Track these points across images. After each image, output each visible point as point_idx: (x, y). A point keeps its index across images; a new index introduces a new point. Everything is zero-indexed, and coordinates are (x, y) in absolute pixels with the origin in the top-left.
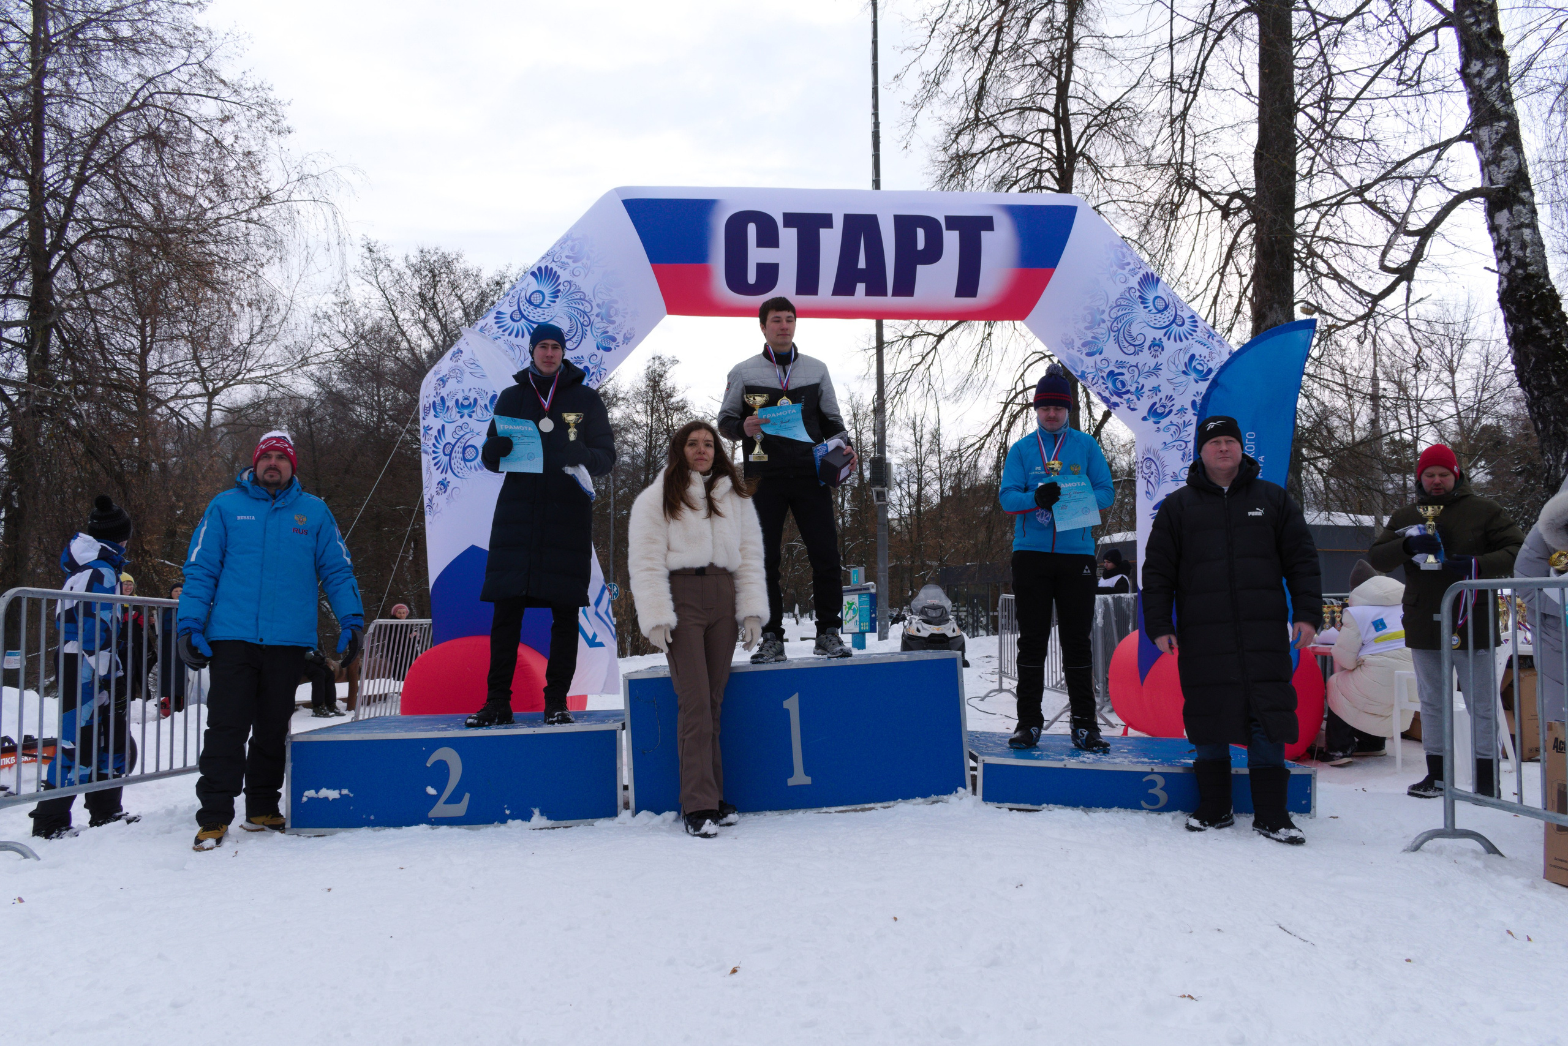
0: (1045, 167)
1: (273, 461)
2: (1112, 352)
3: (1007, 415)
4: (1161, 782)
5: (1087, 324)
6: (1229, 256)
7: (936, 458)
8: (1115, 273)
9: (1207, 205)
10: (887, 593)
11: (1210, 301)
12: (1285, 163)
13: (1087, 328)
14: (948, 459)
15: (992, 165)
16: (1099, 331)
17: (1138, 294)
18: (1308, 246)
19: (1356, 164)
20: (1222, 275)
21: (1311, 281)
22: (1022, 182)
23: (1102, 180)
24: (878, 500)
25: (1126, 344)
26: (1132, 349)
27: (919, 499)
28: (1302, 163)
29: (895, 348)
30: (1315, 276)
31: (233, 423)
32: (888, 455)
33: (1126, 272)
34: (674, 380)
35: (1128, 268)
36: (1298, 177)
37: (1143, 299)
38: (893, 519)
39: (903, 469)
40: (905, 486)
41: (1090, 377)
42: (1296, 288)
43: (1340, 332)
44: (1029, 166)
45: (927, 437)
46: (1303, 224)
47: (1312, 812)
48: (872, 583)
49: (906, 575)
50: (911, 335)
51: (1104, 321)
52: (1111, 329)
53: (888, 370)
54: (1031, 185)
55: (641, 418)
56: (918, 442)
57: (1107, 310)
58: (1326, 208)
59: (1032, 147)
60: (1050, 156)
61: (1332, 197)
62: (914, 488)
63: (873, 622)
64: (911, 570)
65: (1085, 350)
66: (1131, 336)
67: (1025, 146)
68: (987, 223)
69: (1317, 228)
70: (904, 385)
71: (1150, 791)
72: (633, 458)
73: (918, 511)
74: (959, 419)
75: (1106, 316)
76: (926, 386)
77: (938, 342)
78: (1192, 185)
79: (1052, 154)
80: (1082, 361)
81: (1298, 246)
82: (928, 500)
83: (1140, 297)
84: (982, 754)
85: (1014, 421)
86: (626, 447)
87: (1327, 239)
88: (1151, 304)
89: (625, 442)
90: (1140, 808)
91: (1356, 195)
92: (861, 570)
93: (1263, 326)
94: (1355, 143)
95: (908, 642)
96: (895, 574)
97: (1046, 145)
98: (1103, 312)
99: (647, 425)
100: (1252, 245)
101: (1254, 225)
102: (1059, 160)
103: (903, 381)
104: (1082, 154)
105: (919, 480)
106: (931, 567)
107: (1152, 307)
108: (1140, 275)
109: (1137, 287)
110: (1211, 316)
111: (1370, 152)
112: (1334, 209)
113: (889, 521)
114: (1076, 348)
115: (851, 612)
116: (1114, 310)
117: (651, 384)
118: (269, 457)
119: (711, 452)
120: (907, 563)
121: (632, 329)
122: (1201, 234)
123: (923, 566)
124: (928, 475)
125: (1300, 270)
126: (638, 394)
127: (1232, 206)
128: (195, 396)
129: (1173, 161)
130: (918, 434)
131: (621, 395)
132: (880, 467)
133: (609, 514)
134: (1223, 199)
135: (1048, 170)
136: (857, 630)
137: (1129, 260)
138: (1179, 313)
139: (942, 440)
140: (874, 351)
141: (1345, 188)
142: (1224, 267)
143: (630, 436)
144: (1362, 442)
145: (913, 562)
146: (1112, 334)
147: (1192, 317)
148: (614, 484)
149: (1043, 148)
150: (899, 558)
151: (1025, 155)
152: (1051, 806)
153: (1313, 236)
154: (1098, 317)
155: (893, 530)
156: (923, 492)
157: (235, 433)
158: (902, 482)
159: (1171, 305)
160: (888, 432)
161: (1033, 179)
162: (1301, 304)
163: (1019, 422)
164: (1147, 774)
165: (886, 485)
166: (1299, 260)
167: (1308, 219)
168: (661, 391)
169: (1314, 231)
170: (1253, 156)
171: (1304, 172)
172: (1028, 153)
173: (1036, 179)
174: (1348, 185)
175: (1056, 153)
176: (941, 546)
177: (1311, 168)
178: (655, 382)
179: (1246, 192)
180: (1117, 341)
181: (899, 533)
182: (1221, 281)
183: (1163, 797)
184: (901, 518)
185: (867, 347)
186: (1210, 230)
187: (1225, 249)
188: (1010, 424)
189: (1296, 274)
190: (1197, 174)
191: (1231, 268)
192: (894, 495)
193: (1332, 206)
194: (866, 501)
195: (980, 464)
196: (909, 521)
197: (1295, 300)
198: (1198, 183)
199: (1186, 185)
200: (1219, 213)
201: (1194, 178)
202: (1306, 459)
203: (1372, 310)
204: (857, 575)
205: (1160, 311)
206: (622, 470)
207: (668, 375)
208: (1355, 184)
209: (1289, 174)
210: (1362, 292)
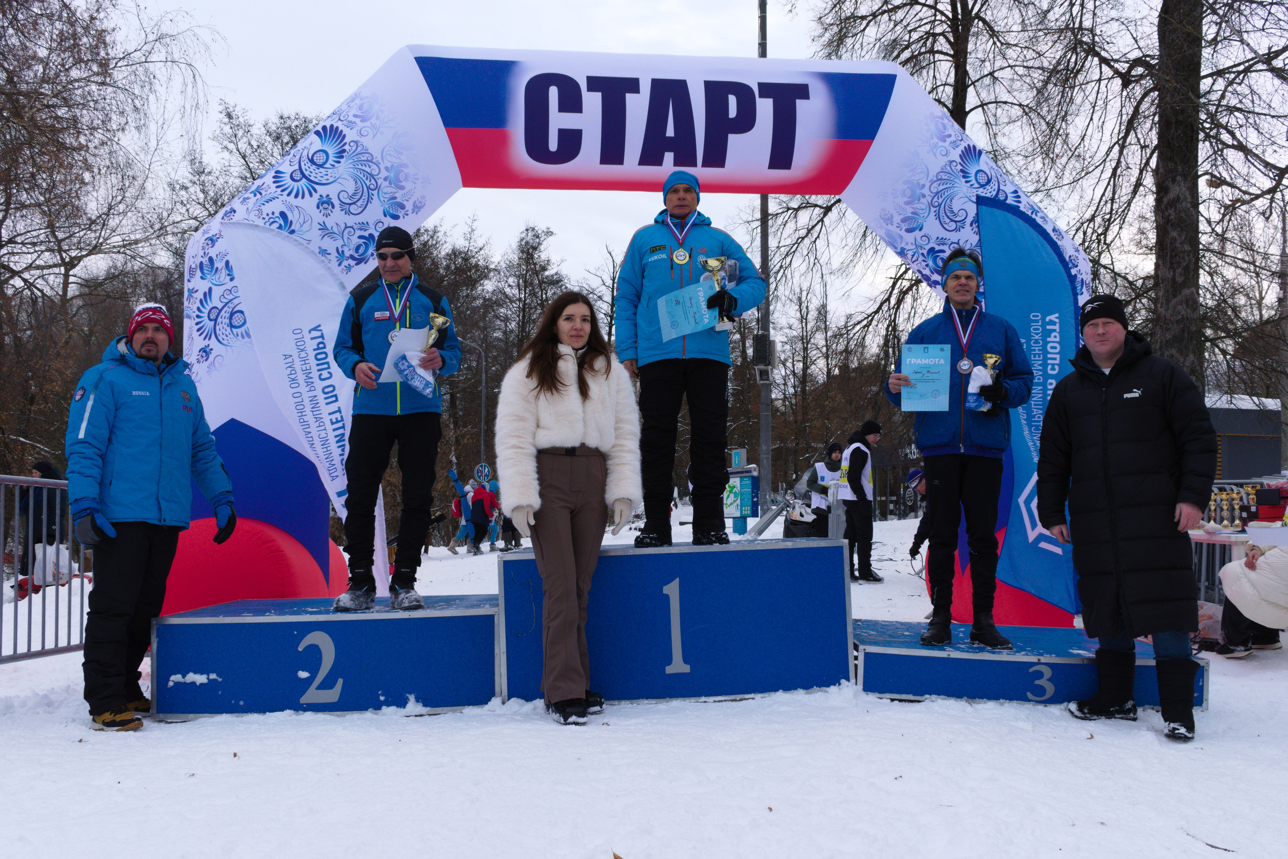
0: (938, 30)
1: (150, 334)
2: (932, 228)
3: (896, 291)
4: (1047, 672)
5: (906, 199)
6: (1131, 126)
7: (823, 336)
8: (936, 146)
9: (1107, 71)
10: (770, 477)
11: (1108, 173)
12: (1190, 29)
13: (907, 203)
14: (835, 336)
15: (883, 26)
16: (919, 206)
17: (959, 167)
18: (1212, 116)
19: (1263, 30)
20: (1122, 147)
21: (1215, 153)
22: (913, 46)
23: (999, 44)
24: (761, 379)
25: (947, 220)
26: (953, 226)
27: (804, 378)
28: (1209, 30)
29: (780, 220)
30: (1220, 148)
31: (90, 294)
32: (772, 332)
33: (947, 144)
34: (548, 252)
35: (949, 140)
36: (1203, 43)
37: (965, 174)
38: (776, 399)
39: (788, 347)
40: (789, 364)
41: (910, 254)
42: (1200, 160)
43: (1244, 207)
44: (922, 29)
45: (813, 315)
46: (1209, 92)
47: (1204, 704)
48: (754, 466)
49: (790, 458)
50: (796, 207)
51: (924, 196)
52: (931, 204)
53: (772, 243)
54: (923, 50)
55: (513, 292)
56: (803, 319)
57: (928, 185)
58: (1233, 76)
59: (925, 9)
60: (944, 18)
61: (1239, 65)
62: (800, 365)
63: (754, 506)
64: (796, 452)
65: (905, 226)
66: (952, 212)
67: (918, 7)
68: (802, 91)
69: (1223, 97)
70: (788, 259)
71: (1037, 682)
72: (505, 333)
73: (804, 391)
74: (846, 295)
75: (926, 191)
76: (812, 260)
77: (825, 214)
78: (1092, 50)
79: (946, 16)
80: (901, 237)
81: (1203, 116)
82: (813, 379)
83: (962, 171)
84: (864, 642)
85: (903, 298)
86: (498, 322)
87: (1231, 110)
88: (973, 178)
89: (497, 317)
90: (1027, 700)
91: (1264, 63)
92: (743, 452)
93: (1165, 200)
94: (1265, 6)
95: (792, 527)
96: (778, 456)
97: (940, 7)
98: (923, 186)
99: (520, 300)
100: (1154, 115)
101: (1157, 93)
102: (954, 22)
103: (787, 255)
104: (978, 16)
105: (805, 358)
106: (816, 449)
107: (974, 182)
108: (962, 148)
109: (959, 160)
110: (1110, 188)
111: (1281, 16)
112: (1241, 77)
113: (772, 401)
114: (895, 225)
115: (732, 495)
116: (935, 185)
117: (525, 256)
118: (146, 329)
119: (587, 327)
120: (791, 445)
121: (423, 197)
122: (1100, 102)
123: (808, 449)
124: (814, 352)
125: (1204, 141)
126: (510, 267)
127: (1133, 73)
128: (50, 267)
129: (1071, 26)
130: (804, 310)
131: (492, 266)
132: (764, 346)
133: (481, 392)
134: (1123, 67)
135: (943, 34)
136: (738, 514)
137: (950, 132)
138: (1002, 187)
139: (829, 317)
140: (759, 223)
141: (1250, 55)
142: (1125, 138)
143: (502, 310)
144: (1268, 321)
145: (797, 444)
146: (933, 209)
147: (1016, 192)
148: (486, 361)
149: (937, 10)
150: (782, 440)
151: (918, 17)
152: (934, 697)
153: (1219, 105)
154: (918, 192)
155: (777, 410)
156: (809, 371)
157: (92, 305)
158: (786, 360)
159: (994, 179)
160: (771, 308)
161: (925, 43)
162: (1207, 177)
163: (909, 299)
164: (1032, 664)
165: (769, 364)
166: (1203, 129)
167: (1215, 88)
168: (535, 264)
169: (1220, 101)
170: (1156, 21)
171: (1210, 37)
172: (921, 15)
173: (929, 44)
174: (1255, 52)
175: (950, 16)
176: (828, 428)
177: (1218, 33)
178: (528, 253)
179: (1148, 59)
180: (938, 217)
181: (783, 414)
182: (1121, 153)
183: (1050, 689)
184: (785, 398)
185: (750, 219)
186: (1110, 98)
187: (1125, 118)
188: (899, 302)
189: (1201, 145)
190: (1097, 39)
191: (1131, 138)
192: (778, 374)
193: (1239, 73)
194: (749, 379)
195: (868, 341)
196: (794, 401)
197: (1200, 173)
198: (1097, 48)
199: (1084, 50)
200: (1118, 82)
201: (1094, 42)
202: (1207, 339)
203: (1279, 183)
204: (738, 457)
205: (982, 186)
206: (494, 347)
207: (542, 248)
208: (1263, 51)
209: (1196, 40)
210: (1267, 164)
